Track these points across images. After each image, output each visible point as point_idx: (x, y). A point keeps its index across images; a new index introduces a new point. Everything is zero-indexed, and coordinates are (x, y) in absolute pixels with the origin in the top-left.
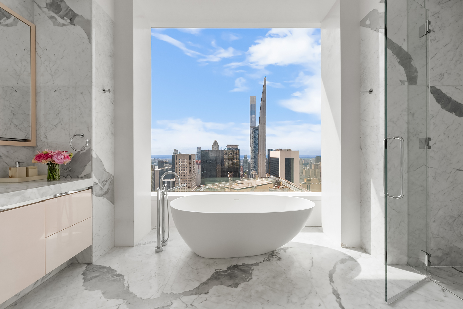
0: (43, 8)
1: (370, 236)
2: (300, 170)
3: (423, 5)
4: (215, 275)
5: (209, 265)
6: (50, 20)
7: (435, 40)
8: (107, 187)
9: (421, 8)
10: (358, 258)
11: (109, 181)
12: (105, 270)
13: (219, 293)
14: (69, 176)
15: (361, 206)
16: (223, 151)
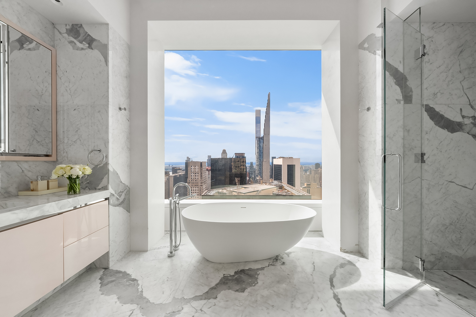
0: (63, 33)
1: (368, 242)
2: (301, 176)
3: (418, 29)
4: (224, 280)
5: (218, 270)
6: (69, 45)
7: (429, 62)
8: (123, 197)
9: (416, 32)
10: (356, 263)
11: (125, 192)
12: (121, 275)
13: (227, 298)
14: (87, 187)
15: (359, 214)
16: (231, 159)
